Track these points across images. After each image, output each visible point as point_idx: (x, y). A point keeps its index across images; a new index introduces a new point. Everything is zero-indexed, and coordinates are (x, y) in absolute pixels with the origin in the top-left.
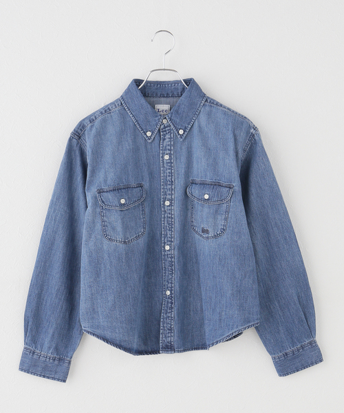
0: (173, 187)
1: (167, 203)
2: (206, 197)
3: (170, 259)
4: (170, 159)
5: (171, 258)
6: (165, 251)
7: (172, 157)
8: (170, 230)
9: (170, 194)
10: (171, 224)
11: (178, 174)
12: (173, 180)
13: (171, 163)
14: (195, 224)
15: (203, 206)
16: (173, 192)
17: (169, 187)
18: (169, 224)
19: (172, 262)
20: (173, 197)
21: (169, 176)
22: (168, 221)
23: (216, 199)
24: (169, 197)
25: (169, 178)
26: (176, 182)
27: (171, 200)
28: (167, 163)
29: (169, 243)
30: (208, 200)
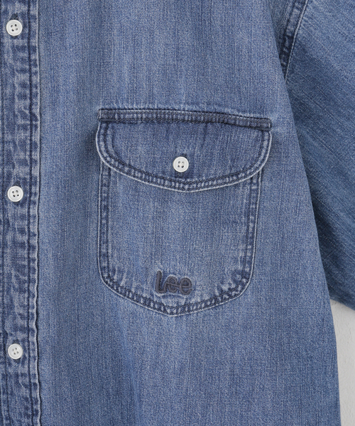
0: (36, 138)
1: (15, 194)
2: (181, 164)
3: (24, 392)
4: (27, 34)
5: (30, 386)
6: (7, 361)
7: (35, 26)
8: (21, 291)
9: (23, 163)
10: (26, 270)
11: (55, 90)
12: (36, 111)
13: (31, 49)
14: (115, 263)
15: (164, 198)
16: (36, 156)
17: (22, 135)
18: (19, 269)
19: (33, 401)
20: (36, 173)
21: (23, 97)
22: (15, 258)
23: (216, 170)
24: (20, 171)
25: (20, 105)
26: (48, 117)
27: (28, 184)
28: (16, 49)
29: (21, 336)
30: (187, 175)
